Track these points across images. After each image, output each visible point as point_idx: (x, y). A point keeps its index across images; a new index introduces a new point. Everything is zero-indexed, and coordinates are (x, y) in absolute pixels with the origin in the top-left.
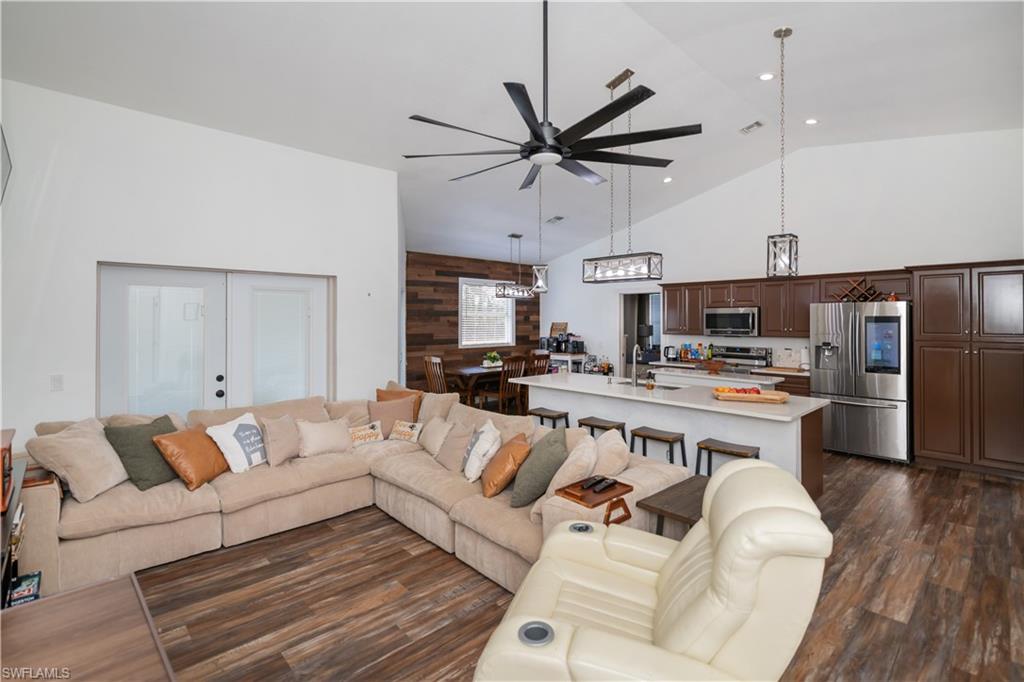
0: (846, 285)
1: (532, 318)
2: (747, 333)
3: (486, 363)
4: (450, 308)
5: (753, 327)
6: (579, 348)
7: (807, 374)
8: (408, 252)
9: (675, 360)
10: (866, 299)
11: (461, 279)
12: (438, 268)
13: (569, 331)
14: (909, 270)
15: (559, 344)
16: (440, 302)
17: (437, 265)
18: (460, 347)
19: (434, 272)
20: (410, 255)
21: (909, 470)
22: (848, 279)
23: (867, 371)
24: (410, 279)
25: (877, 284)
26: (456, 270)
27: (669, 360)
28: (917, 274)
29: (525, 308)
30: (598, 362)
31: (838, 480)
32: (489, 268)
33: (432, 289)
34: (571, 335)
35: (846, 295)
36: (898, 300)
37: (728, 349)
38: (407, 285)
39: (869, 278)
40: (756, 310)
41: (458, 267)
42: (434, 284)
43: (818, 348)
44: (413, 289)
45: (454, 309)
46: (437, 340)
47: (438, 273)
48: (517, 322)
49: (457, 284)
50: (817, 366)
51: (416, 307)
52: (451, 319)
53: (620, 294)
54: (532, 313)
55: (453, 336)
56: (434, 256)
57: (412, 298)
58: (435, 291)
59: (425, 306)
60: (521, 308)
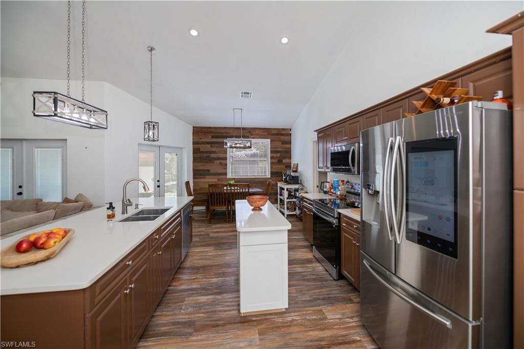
1: (284, 161)
2: (350, 171)
4: (221, 155)
5: (354, 165)
8: (193, 127)
12: (213, 134)
16: (214, 152)
17: (212, 132)
18: (228, 177)
19: (211, 136)
20: (195, 129)
24: (195, 141)
26: (226, 135)
29: (279, 155)
32: (250, 132)
33: (209, 146)
38: (193, 144)
40: (356, 146)
41: (226, 133)
42: (210, 143)
44: (197, 146)
45: (223, 156)
46: (212, 173)
47: (213, 137)
48: (272, 163)
51: (198, 155)
52: (223, 162)
53: (314, 142)
54: (285, 158)
55: (223, 171)
56: (210, 128)
57: (196, 151)
58: (211, 146)
59: (205, 155)
60: (275, 155)
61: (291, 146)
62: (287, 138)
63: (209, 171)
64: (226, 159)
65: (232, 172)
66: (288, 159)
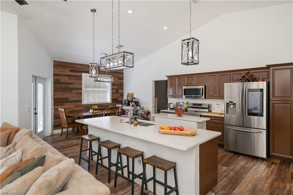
0: (241, 75)
1: (120, 91)
2: (200, 97)
3: (91, 111)
4: (77, 86)
5: (202, 95)
6: (137, 104)
7: (223, 116)
8: (54, 61)
9: (173, 109)
10: (249, 81)
11: (83, 74)
12: (71, 69)
13: (134, 97)
14: (268, 67)
15: (129, 102)
16: (72, 84)
17: (70, 67)
18: (83, 104)
19: (69, 70)
20: (55, 62)
21: (267, 163)
22: (242, 72)
23: (248, 115)
24: (55, 73)
25: (254, 74)
26: (80, 70)
27: (170, 109)
28: (271, 68)
29: (116, 87)
30: (144, 110)
31: (232, 170)
34: (134, 98)
35: (241, 79)
36: (263, 81)
37: (194, 104)
38: (54, 76)
39: (251, 72)
40: (203, 87)
41: (82, 69)
42: (69, 76)
43: (228, 104)
44: (57, 78)
45: (79, 87)
46: (69, 101)
47: (71, 71)
48: (112, 93)
49: (81, 76)
50: (227, 113)
51: (59, 86)
52: (78, 91)
53: (153, 81)
54: (120, 89)
55: (79, 99)
56: (69, 63)
57: (56, 83)
58: (69, 79)
59: (64, 86)
60: (114, 87)
61: (123, 81)
62: (121, 76)
63: (67, 99)
64: (81, 89)
65: (87, 100)
66: (122, 90)
